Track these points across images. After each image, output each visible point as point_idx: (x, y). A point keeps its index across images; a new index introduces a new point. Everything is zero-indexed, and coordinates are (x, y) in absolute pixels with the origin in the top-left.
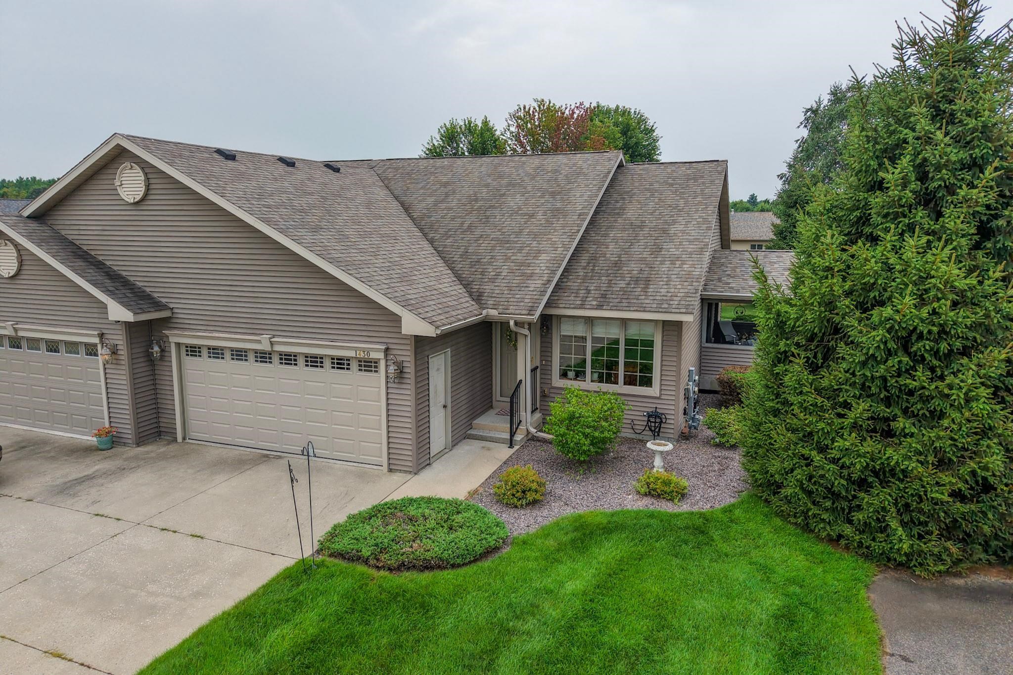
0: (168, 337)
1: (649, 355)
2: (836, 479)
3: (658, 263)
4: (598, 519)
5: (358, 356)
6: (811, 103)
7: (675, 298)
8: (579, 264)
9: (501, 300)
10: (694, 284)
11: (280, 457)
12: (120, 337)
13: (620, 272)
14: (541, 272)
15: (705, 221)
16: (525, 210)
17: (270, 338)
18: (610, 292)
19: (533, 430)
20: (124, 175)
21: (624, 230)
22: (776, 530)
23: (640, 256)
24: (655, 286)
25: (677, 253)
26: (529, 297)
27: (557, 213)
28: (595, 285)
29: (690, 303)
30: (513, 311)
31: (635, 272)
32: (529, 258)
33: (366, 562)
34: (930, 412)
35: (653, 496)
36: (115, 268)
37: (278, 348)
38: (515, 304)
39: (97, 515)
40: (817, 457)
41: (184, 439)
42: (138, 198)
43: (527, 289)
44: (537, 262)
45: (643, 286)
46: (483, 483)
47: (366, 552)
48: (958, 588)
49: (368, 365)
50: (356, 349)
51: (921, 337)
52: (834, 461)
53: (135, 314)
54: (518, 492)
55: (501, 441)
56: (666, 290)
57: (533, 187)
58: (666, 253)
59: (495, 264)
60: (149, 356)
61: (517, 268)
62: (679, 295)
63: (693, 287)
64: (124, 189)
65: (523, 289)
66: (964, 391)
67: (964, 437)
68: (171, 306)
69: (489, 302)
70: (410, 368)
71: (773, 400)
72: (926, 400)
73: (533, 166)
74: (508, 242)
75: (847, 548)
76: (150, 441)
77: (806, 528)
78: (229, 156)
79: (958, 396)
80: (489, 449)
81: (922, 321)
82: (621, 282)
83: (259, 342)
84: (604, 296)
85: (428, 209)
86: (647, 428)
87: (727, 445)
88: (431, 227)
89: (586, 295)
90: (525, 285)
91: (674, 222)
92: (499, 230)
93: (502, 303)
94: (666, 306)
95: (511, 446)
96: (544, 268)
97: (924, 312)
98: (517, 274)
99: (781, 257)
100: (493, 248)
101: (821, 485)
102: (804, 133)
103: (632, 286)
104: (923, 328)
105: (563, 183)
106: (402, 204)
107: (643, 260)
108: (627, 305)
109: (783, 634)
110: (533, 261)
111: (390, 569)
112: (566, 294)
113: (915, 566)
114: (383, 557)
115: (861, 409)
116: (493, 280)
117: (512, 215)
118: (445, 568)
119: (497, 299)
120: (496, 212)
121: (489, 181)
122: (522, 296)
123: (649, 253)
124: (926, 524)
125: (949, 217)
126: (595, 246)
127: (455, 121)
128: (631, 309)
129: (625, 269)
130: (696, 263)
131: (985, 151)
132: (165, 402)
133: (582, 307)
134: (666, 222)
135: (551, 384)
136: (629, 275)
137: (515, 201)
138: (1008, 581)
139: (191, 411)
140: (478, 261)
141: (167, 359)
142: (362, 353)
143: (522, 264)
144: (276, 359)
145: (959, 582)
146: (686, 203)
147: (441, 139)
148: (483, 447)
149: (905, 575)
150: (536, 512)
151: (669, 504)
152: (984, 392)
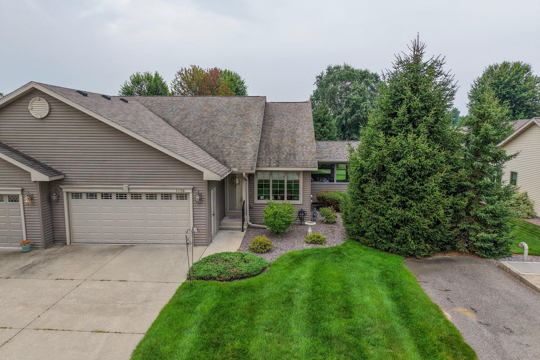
0: (62, 189)
1: (297, 186)
2: (388, 226)
3: (296, 147)
4: (298, 253)
5: (178, 192)
6: (319, 74)
7: (308, 161)
8: (262, 148)
9: (236, 164)
10: (314, 155)
11: (133, 246)
12: (36, 190)
13: (281, 151)
14: (250, 151)
15: (310, 129)
16: (230, 123)
17: (128, 186)
18: (280, 160)
19: (250, 223)
20: (34, 104)
21: (276, 132)
22: (365, 250)
23: (288, 144)
24: (298, 157)
25: (303, 142)
26: (249, 162)
27: (246, 125)
28: (272, 157)
29: (315, 163)
30: (244, 169)
31: (288, 151)
32: (241, 145)
33: (215, 279)
34: (419, 197)
35: (313, 243)
36: (26, 154)
37: (132, 191)
38: (243, 165)
39: (58, 279)
40: (381, 218)
41: (70, 243)
42: (43, 116)
43: (246, 159)
44: (246, 147)
45: (293, 157)
46: (240, 246)
47: (215, 275)
48: (431, 260)
49: (182, 196)
50: (177, 189)
51: (415, 170)
52: (387, 219)
53: (50, 177)
54: (262, 246)
55: (237, 229)
56: (303, 158)
57: (230, 112)
58: (298, 142)
59: (225, 148)
60: (50, 200)
61: (238, 149)
62: (309, 160)
63: (314, 157)
64: (34, 111)
65: (244, 159)
66: (431, 188)
67: (432, 205)
68: (64, 172)
69: (230, 165)
70: (205, 196)
71: (360, 199)
72: (418, 193)
73: (225, 102)
74: (228, 138)
75: (392, 252)
76: (50, 245)
77: (376, 248)
78: (85, 94)
79: (429, 190)
80: (233, 233)
81: (416, 164)
82: (283, 155)
83: (122, 188)
84: (278, 161)
85: (179, 122)
86: (299, 218)
87: (331, 222)
88: (185, 131)
89: (270, 161)
90: (245, 157)
91: (297, 129)
92: (221, 132)
93: (237, 165)
94: (306, 165)
95: (243, 231)
96: (251, 150)
97: (417, 161)
98: (239, 152)
99: (334, 144)
100: (222, 141)
101: (382, 229)
102: (315, 87)
103: (289, 157)
104: (417, 167)
105: (244, 110)
106: (164, 119)
107: (289, 146)
108: (289, 165)
109: (386, 280)
110: (244, 146)
111: (226, 280)
112: (261, 161)
113: (416, 255)
114: (222, 276)
115: (397, 198)
116: (228, 155)
117: (224, 125)
118: (250, 277)
119: (234, 164)
120: (216, 123)
121: (206, 108)
122: (245, 162)
123: (291, 142)
124: (419, 239)
125: (421, 127)
126: (266, 140)
127: (139, 73)
128: (292, 166)
129: (283, 149)
130: (312, 146)
131: (429, 104)
132: (58, 224)
133: (270, 166)
134: (293, 129)
135: (254, 202)
136: (286, 152)
137: (224, 118)
138: (445, 256)
139: (75, 227)
140: (217, 147)
141: (60, 201)
142: (180, 190)
143: (239, 148)
144: (129, 197)
145: (430, 259)
146: (299, 120)
147: (131, 83)
148: (230, 233)
149: (413, 259)
150: (271, 254)
151: (321, 245)
152: (437, 188)
